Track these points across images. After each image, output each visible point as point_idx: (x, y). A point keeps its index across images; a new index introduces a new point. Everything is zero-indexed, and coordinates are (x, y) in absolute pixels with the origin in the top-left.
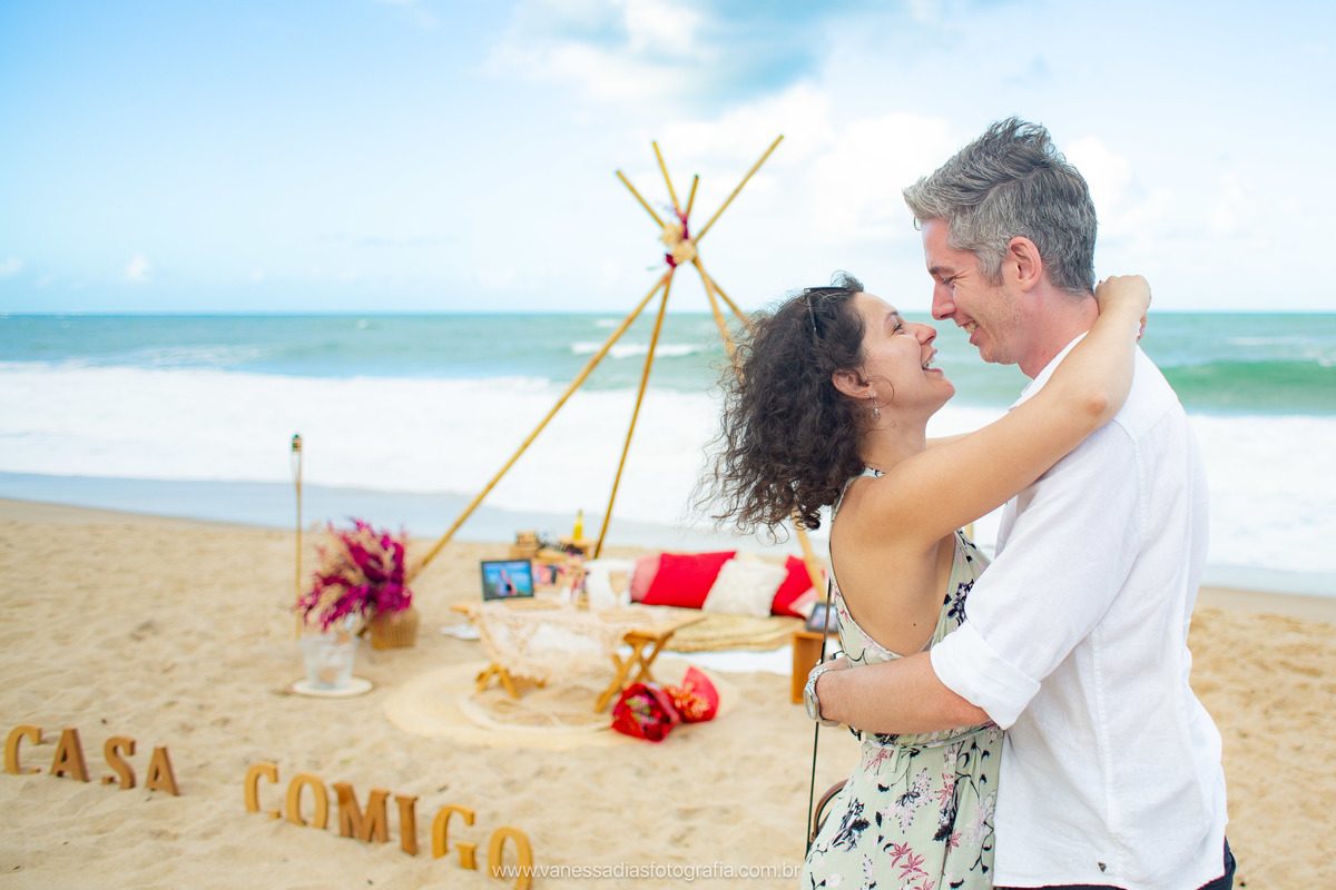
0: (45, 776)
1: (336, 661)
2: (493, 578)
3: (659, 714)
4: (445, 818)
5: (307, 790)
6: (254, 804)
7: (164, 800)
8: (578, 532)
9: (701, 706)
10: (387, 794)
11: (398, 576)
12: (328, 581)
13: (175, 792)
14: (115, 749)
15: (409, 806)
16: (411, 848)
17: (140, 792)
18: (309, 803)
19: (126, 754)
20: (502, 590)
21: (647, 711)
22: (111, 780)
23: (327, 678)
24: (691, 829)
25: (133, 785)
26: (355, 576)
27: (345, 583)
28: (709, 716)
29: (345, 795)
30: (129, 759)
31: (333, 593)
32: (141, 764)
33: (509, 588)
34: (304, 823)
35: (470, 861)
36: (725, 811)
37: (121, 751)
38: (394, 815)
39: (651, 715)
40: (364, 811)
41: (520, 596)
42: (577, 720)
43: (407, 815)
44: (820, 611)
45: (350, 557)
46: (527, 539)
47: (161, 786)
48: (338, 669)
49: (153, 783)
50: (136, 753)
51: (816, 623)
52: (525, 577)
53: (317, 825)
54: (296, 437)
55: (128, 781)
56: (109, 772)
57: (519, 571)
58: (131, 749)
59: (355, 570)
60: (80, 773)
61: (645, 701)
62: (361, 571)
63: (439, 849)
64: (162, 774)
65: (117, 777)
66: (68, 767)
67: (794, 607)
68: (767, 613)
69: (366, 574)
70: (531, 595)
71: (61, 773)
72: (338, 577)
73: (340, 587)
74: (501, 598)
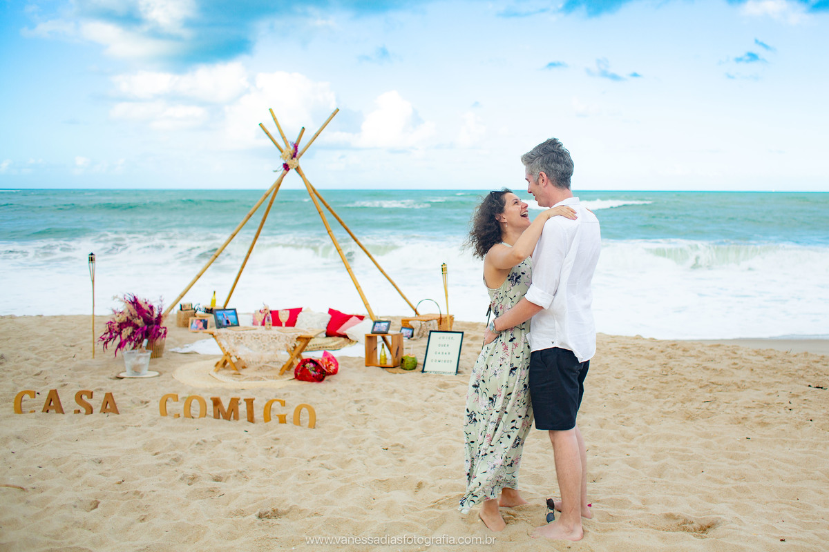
0: (39, 412)
1: (142, 361)
2: (220, 318)
3: (319, 370)
4: (269, 404)
5: (195, 402)
6: (165, 412)
7: (113, 416)
8: (214, 302)
9: (333, 368)
10: (240, 399)
11: (159, 321)
12: (122, 325)
13: (118, 413)
14: (81, 396)
15: (250, 402)
16: (251, 419)
17: (97, 414)
18: (196, 408)
19: (88, 398)
20: (225, 323)
21: (314, 369)
22: (79, 411)
23: (136, 370)
24: (363, 406)
25: (92, 412)
26: (140, 322)
27: (136, 326)
28: (335, 372)
29: (216, 402)
30: (89, 401)
31: (127, 332)
32: (97, 402)
33: (228, 322)
34: (193, 418)
35: (282, 420)
36: (371, 401)
37: (85, 397)
38: (242, 408)
39: (315, 371)
40: (226, 410)
41: (233, 326)
42: (274, 378)
43: (250, 406)
44: (377, 324)
45: (135, 313)
46: (187, 307)
47: (110, 411)
48: (143, 365)
49: (104, 410)
50: (93, 397)
51: (376, 330)
52: (234, 317)
53: (200, 417)
54: (92, 254)
55: (90, 410)
56: (79, 407)
57: (232, 314)
58: (91, 395)
59: (139, 318)
60: (60, 410)
61: (312, 365)
62: (142, 319)
63: (267, 418)
64: (109, 405)
65: (83, 410)
66: (53, 408)
67: (339, 331)
68: (325, 335)
69: (144, 321)
70: (238, 325)
71: (48, 411)
72: (128, 323)
73: (131, 328)
74: (225, 327)
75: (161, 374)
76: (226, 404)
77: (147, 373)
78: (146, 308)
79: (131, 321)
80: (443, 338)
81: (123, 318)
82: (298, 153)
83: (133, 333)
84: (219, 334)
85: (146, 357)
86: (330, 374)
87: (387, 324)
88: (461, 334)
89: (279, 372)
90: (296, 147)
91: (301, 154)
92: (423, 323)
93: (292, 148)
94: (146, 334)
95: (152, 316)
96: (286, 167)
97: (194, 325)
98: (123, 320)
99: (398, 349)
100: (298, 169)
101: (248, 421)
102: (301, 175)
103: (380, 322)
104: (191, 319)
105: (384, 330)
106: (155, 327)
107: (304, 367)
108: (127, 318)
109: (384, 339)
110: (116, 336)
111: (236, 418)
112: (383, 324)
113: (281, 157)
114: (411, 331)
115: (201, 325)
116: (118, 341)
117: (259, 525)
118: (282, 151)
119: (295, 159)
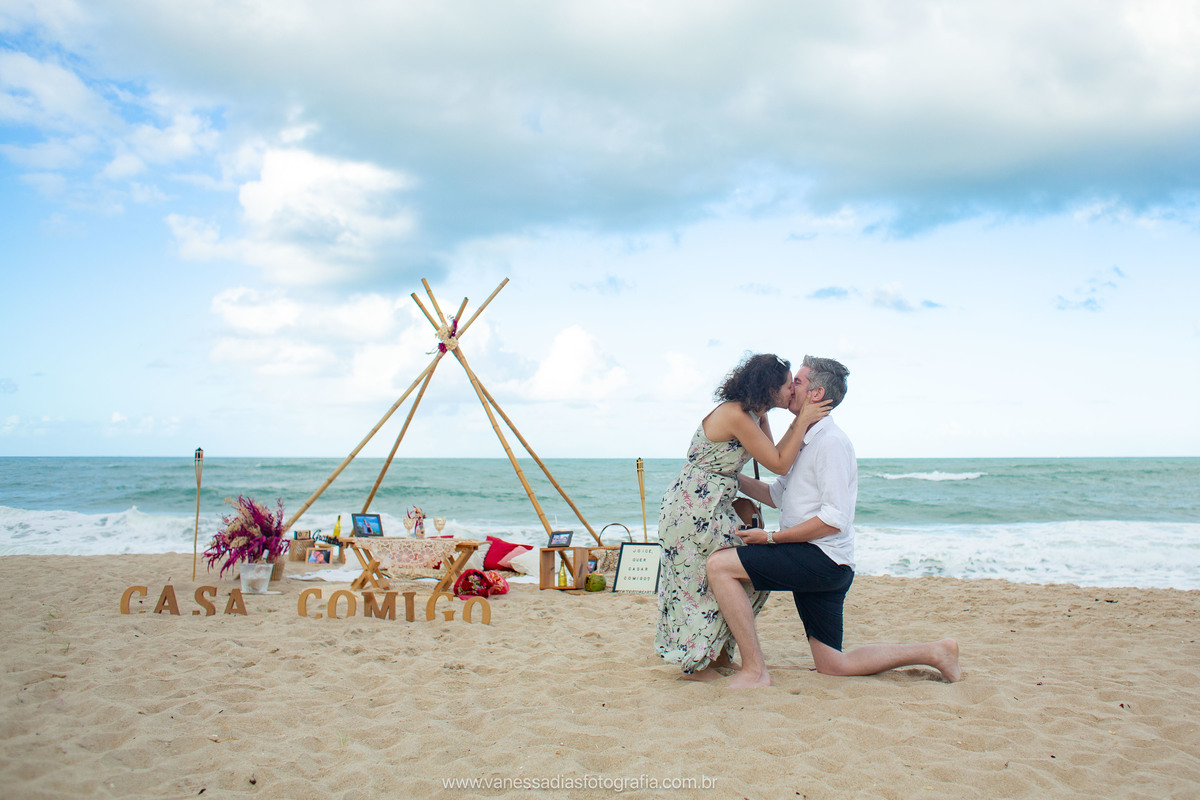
0: (149, 615)
1: (263, 575)
2: (360, 524)
4: (434, 600)
6: (304, 613)
7: (240, 618)
8: (337, 531)
9: (501, 584)
10: (397, 593)
12: (232, 536)
13: (245, 613)
14: (202, 593)
15: (410, 597)
16: (410, 617)
17: (221, 616)
18: (342, 606)
19: (211, 595)
20: (366, 532)
22: (198, 613)
23: (255, 585)
25: (215, 613)
26: (256, 531)
27: (252, 537)
28: (505, 590)
29: (369, 599)
30: (212, 599)
31: (240, 541)
32: (220, 600)
33: (369, 530)
34: (339, 618)
35: (450, 617)
37: (206, 595)
38: (400, 604)
39: (481, 585)
40: (380, 604)
41: (375, 535)
43: (409, 602)
44: (556, 537)
45: (252, 519)
46: (304, 536)
47: (236, 611)
48: (264, 580)
49: (229, 610)
50: (217, 594)
51: (554, 542)
52: (377, 525)
53: (347, 616)
54: (200, 449)
55: (211, 611)
56: (198, 607)
57: (373, 521)
58: (214, 591)
59: (256, 527)
60: (175, 610)
61: (476, 578)
62: (259, 528)
63: (431, 616)
64: (236, 605)
65: (203, 610)
66: (166, 608)
67: (502, 562)
69: (262, 530)
70: (382, 535)
71: (160, 612)
72: (243, 532)
73: (246, 538)
74: (366, 536)
76: (380, 601)
77: (266, 592)
78: (264, 514)
79: (246, 531)
80: (638, 550)
81: (237, 527)
82: (458, 331)
83: (248, 545)
84: (359, 542)
85: (267, 569)
87: (567, 535)
89: (433, 590)
90: (455, 323)
91: (461, 333)
92: (609, 551)
93: (450, 324)
94: (266, 546)
95: (271, 523)
96: (443, 348)
97: (313, 557)
98: (236, 529)
99: (582, 566)
100: (456, 352)
101: (407, 620)
102: (460, 359)
103: (559, 533)
104: (309, 549)
105: (564, 542)
106: (274, 538)
107: (467, 579)
108: (242, 526)
109: (563, 556)
110: (225, 552)
111: (392, 617)
112: (562, 536)
113: (436, 335)
114: (593, 564)
115: (322, 557)
116: (227, 556)
117: (446, 673)
118: (437, 328)
119: (454, 338)
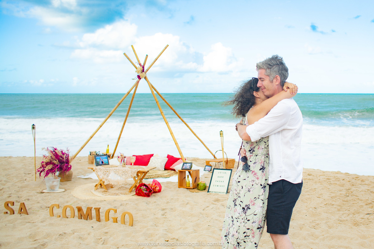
1: (55, 183)
2: (98, 160)
3: (148, 190)
4: (108, 212)
5: (68, 209)
6: (52, 214)
7: (24, 216)
8: (108, 151)
9: (158, 188)
10: (92, 208)
11: (68, 162)
12: (47, 164)
13: (28, 214)
14: (8, 204)
15: (98, 210)
16: (99, 220)
17: (16, 215)
18: (68, 213)
19: (11, 205)
20: (101, 163)
21: (146, 190)
22: (7, 213)
23: (52, 188)
24: (166, 212)
25: (14, 213)
26: (56, 162)
27: (54, 164)
28: (159, 191)
29: (80, 209)
30: (12, 207)
31: (50, 167)
32: (16, 207)
33: (102, 162)
34: (67, 218)
35: (116, 221)
36: (172, 209)
38: (94, 212)
39: (147, 191)
40: (85, 212)
41: (105, 164)
42: (125, 194)
43: (98, 212)
44: (185, 165)
45: (54, 157)
46: (93, 154)
47: (23, 213)
48: (56, 186)
49: (20, 212)
50: (15, 205)
51: (184, 167)
52: (107, 160)
53: (71, 218)
54: (33, 125)
55: (12, 212)
56: (6, 210)
58: (13, 204)
59: (56, 160)
61: (144, 187)
62: (57, 160)
63: (107, 219)
64: (23, 210)
65: (9, 212)
67: (171, 167)
68: (164, 169)
69: (59, 161)
70: (109, 164)
72: (50, 162)
73: (52, 165)
74: (101, 165)
75: (66, 190)
76: (85, 210)
77: (58, 190)
78: (60, 154)
80: (221, 173)
82: (145, 71)
84: (96, 169)
85: (57, 181)
86: (155, 192)
87: (190, 164)
88: (231, 171)
89: (129, 190)
90: (143, 67)
91: (147, 70)
92: (217, 163)
94: (60, 168)
95: (64, 158)
96: (139, 77)
98: (48, 160)
99: (196, 178)
100: (145, 78)
101: (97, 220)
102: (148, 82)
103: (186, 163)
105: (188, 167)
106: (66, 165)
107: (141, 188)
108: (50, 160)
109: (189, 172)
111: (91, 219)
112: (188, 165)
113: (136, 72)
114: (210, 167)
118: (136, 68)
119: (144, 73)
